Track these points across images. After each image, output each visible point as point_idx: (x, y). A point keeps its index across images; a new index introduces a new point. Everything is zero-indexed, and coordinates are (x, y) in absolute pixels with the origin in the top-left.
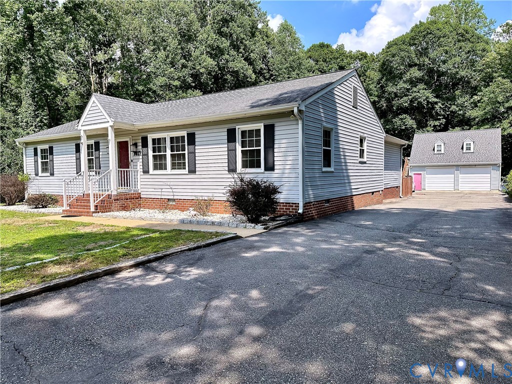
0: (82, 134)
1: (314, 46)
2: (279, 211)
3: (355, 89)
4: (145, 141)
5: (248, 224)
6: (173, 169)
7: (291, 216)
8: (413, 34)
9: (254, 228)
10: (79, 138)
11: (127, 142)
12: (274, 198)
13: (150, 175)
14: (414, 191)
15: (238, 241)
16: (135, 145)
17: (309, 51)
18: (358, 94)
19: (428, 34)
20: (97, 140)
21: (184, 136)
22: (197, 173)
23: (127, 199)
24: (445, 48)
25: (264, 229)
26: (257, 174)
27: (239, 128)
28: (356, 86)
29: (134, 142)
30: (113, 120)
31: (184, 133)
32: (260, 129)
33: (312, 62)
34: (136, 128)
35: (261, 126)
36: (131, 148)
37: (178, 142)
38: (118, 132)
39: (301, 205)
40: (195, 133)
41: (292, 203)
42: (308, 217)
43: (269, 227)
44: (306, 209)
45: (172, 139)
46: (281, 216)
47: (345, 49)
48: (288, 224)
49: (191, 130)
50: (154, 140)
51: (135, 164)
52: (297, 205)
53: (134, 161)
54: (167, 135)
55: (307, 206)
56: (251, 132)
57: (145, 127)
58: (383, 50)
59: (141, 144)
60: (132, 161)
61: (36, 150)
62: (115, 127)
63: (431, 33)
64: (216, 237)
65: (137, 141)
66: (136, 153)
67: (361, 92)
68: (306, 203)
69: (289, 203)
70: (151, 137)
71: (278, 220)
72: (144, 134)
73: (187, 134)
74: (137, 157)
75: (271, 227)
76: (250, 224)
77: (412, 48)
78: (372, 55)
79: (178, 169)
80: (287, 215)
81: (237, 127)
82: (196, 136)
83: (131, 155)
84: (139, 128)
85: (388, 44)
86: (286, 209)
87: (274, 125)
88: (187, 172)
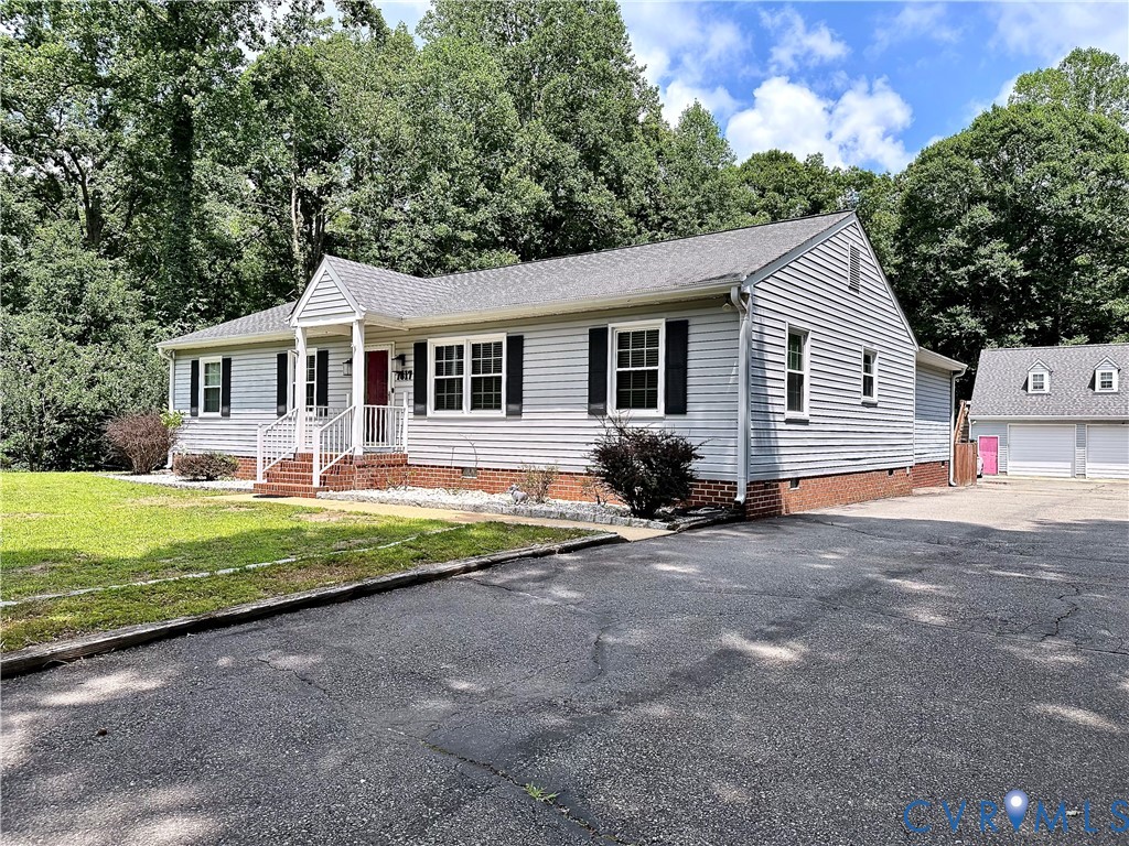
0: (299, 334)
1: (756, 157)
2: (694, 498)
3: (855, 253)
4: (421, 349)
5: (634, 520)
6: (474, 407)
7: (720, 508)
8: (978, 133)
9: (647, 526)
10: (292, 343)
11: (385, 353)
12: (686, 469)
13: (430, 419)
14: (980, 476)
15: (621, 546)
16: (402, 358)
17: (745, 168)
18: (861, 263)
19: (1013, 132)
20: (323, 347)
21: (501, 343)
22: (524, 416)
23: (383, 466)
24: (1052, 164)
25: (669, 528)
26: (652, 421)
27: (613, 328)
28: (856, 246)
29: (398, 353)
30: (365, 309)
31: (501, 337)
32: (658, 331)
33: (753, 193)
34: (405, 326)
35: (659, 325)
36: (392, 365)
37: (487, 354)
38: (371, 333)
39: (742, 486)
40: (522, 337)
41: (722, 482)
42: (755, 512)
43: (678, 526)
44: (752, 495)
45: (475, 348)
46: (697, 507)
47: (825, 165)
48: (715, 523)
49: (515, 331)
50: (439, 350)
51: (398, 397)
52: (733, 486)
53: (396, 390)
54: (467, 341)
55: (755, 489)
56: (638, 335)
57: (423, 324)
58: (910, 166)
59: (412, 358)
60: (393, 390)
61: (195, 365)
62: (366, 323)
63: (1019, 131)
64: (579, 536)
65: (405, 352)
66: (401, 375)
67: (867, 257)
68: (752, 483)
69: (717, 482)
70: (433, 344)
71: (694, 515)
72: (420, 338)
73: (508, 338)
74: (404, 383)
75: (681, 526)
76: (638, 519)
77: (977, 163)
78: (885, 178)
79: (486, 407)
80: (710, 505)
81: (610, 326)
82: (526, 343)
83: (392, 377)
84: (412, 326)
85: (923, 154)
86: (709, 493)
87: (687, 322)
88: (504, 415)
